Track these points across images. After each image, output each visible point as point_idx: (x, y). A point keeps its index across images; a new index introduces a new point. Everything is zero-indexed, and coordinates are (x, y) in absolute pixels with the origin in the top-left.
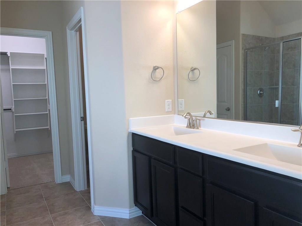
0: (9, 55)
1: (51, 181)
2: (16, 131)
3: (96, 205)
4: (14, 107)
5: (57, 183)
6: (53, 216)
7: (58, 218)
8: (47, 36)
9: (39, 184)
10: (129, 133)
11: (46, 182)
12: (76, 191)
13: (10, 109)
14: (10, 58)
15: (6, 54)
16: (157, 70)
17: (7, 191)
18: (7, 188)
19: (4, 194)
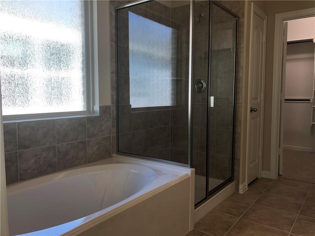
2: (312, 124)
4: (313, 98)
6: (300, 217)
7: (303, 221)
13: (309, 100)
15: (312, 41)
17: (278, 178)
18: (279, 174)
19: (273, 179)
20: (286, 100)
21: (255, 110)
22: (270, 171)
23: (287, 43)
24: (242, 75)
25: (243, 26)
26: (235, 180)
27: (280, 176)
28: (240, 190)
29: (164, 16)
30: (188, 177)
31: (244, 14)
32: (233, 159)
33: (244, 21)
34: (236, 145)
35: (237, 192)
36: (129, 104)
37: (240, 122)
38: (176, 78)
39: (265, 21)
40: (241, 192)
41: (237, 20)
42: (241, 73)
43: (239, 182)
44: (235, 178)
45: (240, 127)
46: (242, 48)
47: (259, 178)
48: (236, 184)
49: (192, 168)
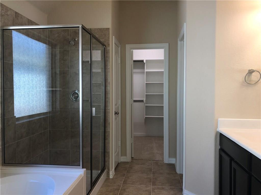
0: (145, 62)
1: (161, 160)
2: (145, 117)
3: (185, 189)
4: (145, 99)
5: (165, 163)
6: (153, 187)
7: (156, 190)
8: (165, 47)
9: (152, 160)
10: (217, 132)
11: (157, 160)
12: (176, 173)
13: (143, 101)
14: (145, 64)
15: (143, 61)
16: (253, 74)
17: (131, 160)
18: (132, 157)
19: (129, 161)
20: (134, 101)
21: (118, 113)
22: (126, 156)
23: (133, 61)
24: (109, 88)
25: (109, 52)
26: (106, 169)
27: (132, 159)
28: (110, 176)
29: (42, 36)
30: (82, 176)
31: (109, 44)
32: (105, 152)
33: (109, 49)
34: (107, 141)
35: (108, 178)
36: (14, 115)
37: (109, 124)
38: (51, 89)
39: (120, 48)
40: (111, 177)
41: (105, 48)
42: (108, 87)
43: (109, 170)
44: (106, 167)
45: (109, 127)
46: (108, 69)
47: (119, 162)
48: (107, 172)
49: (83, 168)
